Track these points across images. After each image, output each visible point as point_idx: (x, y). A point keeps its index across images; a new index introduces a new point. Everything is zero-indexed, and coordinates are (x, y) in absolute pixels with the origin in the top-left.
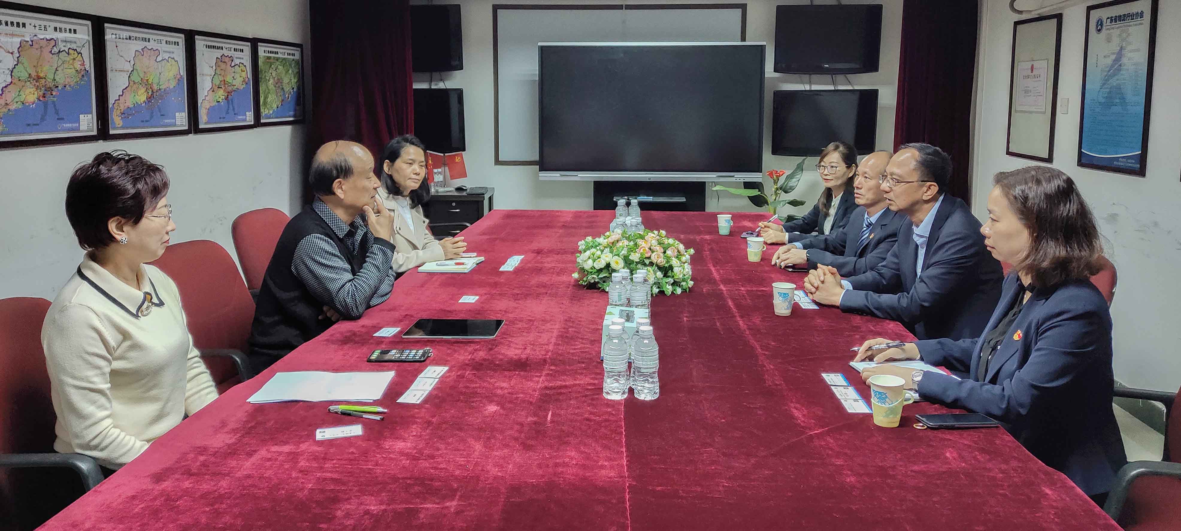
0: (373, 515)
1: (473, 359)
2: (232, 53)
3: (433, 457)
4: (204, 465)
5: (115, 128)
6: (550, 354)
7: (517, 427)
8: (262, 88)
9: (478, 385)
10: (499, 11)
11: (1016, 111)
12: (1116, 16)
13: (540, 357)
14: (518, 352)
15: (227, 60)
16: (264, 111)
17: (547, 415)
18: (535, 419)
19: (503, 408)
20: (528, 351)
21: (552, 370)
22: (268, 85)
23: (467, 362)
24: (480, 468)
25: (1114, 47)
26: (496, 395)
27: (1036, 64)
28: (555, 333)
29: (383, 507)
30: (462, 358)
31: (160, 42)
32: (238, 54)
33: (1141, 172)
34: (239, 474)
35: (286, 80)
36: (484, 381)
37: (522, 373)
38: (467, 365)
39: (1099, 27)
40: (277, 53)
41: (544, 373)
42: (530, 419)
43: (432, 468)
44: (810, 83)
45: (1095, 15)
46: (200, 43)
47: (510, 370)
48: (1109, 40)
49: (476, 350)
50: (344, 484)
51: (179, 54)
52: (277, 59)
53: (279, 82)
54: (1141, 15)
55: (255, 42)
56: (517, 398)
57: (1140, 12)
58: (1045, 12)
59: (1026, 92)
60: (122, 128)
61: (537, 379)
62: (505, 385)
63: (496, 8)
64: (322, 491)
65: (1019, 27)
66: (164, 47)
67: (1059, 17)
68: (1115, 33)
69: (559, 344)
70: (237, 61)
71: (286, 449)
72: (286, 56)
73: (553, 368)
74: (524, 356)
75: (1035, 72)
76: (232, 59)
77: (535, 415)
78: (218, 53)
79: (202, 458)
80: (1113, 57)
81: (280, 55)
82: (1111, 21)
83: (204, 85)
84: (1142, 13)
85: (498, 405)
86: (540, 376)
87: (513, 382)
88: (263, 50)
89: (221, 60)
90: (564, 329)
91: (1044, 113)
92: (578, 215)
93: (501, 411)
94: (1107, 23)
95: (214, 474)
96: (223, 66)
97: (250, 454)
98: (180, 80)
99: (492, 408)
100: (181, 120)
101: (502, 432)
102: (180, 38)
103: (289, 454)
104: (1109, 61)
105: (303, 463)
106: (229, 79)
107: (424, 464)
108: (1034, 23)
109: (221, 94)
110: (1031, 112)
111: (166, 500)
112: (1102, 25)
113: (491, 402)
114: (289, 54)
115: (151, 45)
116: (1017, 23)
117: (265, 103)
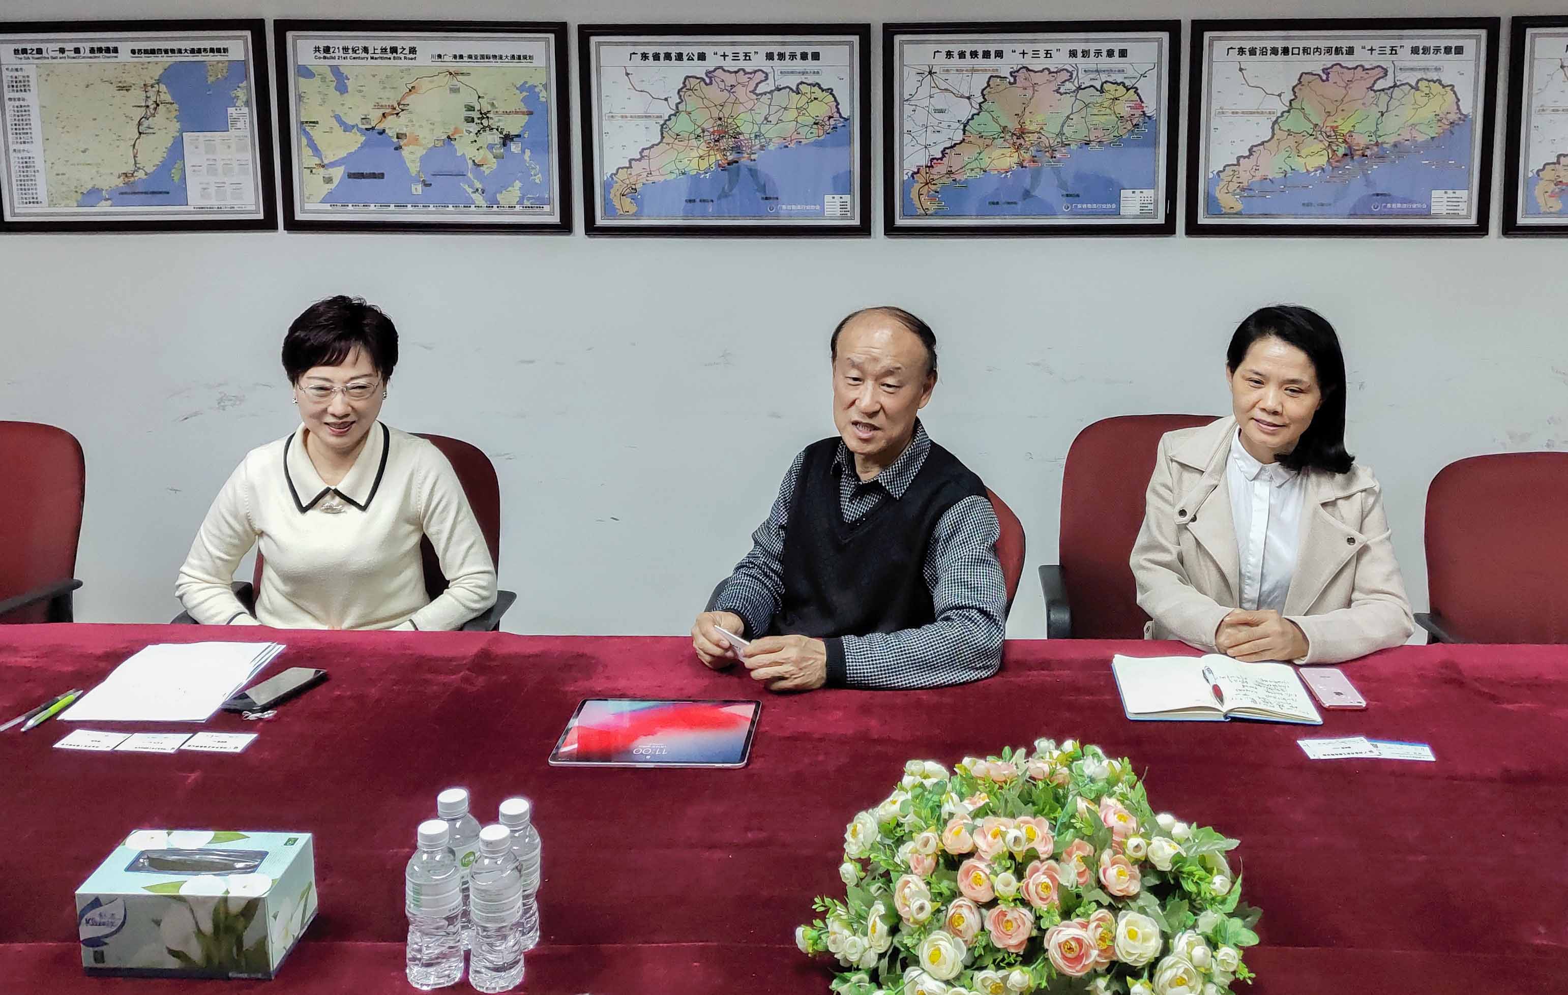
100: (1453, 204)
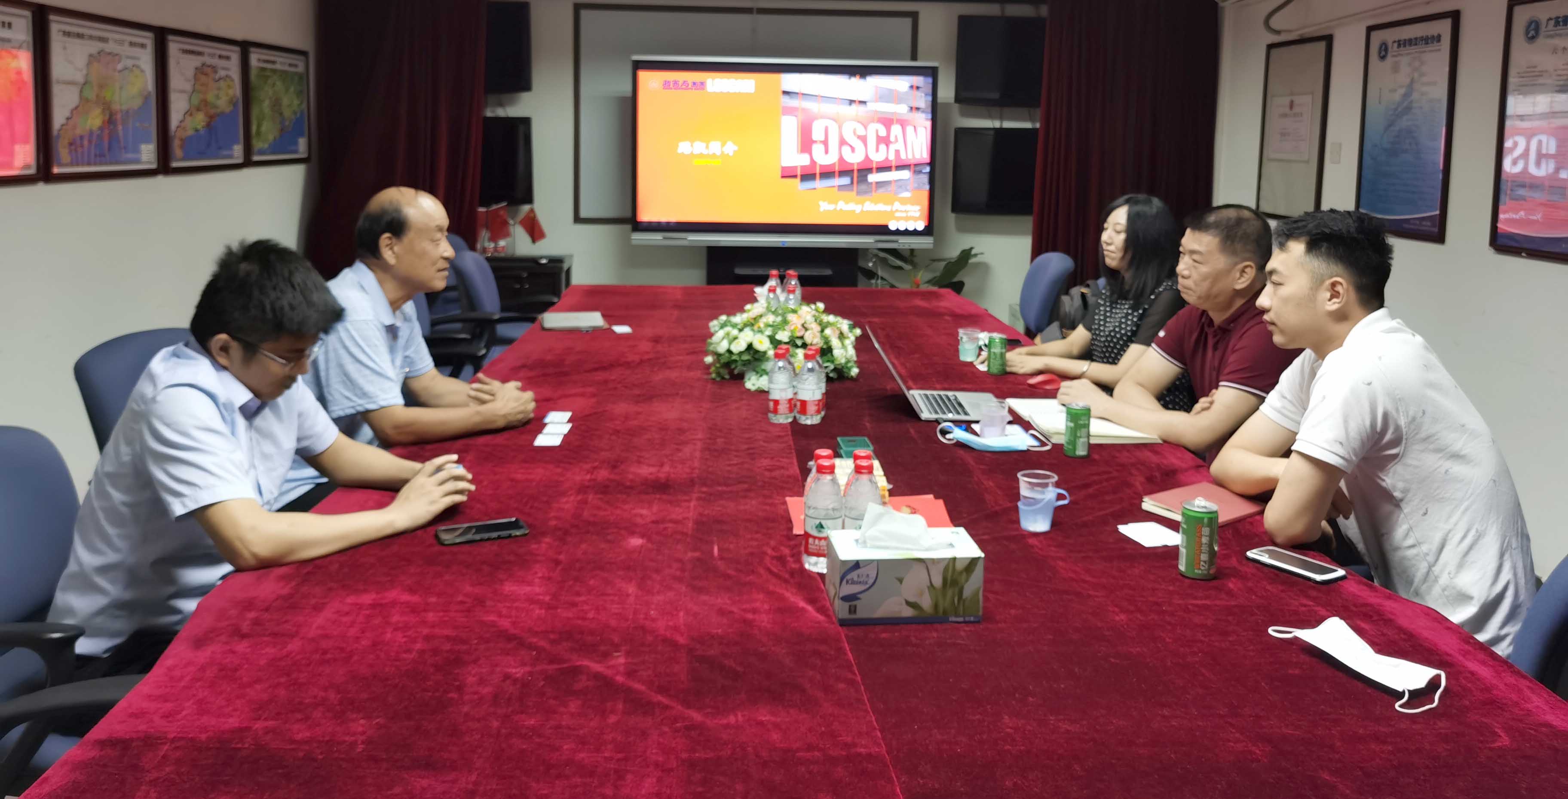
0: (515, 681)
1: (594, 480)
2: (215, 61)
3: (574, 605)
4: (256, 622)
5: (60, 165)
6: (697, 471)
7: (676, 565)
8: (255, 112)
9: (609, 513)
10: (584, 13)
11: (1270, 160)
12: (1405, 40)
13: (685, 476)
14: (652, 470)
15: (209, 70)
16: (257, 144)
17: (712, 549)
18: (697, 554)
19: (649, 540)
20: (666, 468)
21: (704, 493)
22: (263, 106)
23: (587, 484)
24: (642, 616)
25: (1403, 78)
26: (636, 525)
27: (1298, 100)
28: (699, 445)
29: (528, 669)
30: (578, 478)
31: (121, 43)
32: (223, 63)
33: (1439, 237)
34: (312, 633)
35: (285, 101)
36: (617, 508)
37: (665, 497)
38: (588, 487)
39: (1383, 53)
40: (274, 62)
41: (695, 496)
42: (690, 554)
43: (578, 618)
44: (1002, 118)
45: (1377, 37)
46: (174, 46)
47: (647, 493)
48: (1396, 69)
49: (595, 468)
50: (464, 642)
51: (146, 60)
52: (274, 71)
53: (276, 104)
54: (1438, 38)
55: (245, 47)
56: (665, 529)
57: (1436, 35)
58: (1309, 31)
59: (1283, 134)
60: (72, 164)
61: (686, 504)
62: (644, 512)
63: (577, 8)
64: (435, 651)
65: (1274, 52)
66: (126, 50)
67: (1329, 40)
68: (1404, 61)
69: (707, 459)
70: (222, 73)
71: (367, 599)
72: (287, 68)
73: (704, 489)
74: (662, 475)
75: (1296, 109)
76: (214, 69)
77: (695, 549)
78: (196, 61)
79: (252, 615)
80: (1402, 91)
81: (278, 67)
82: (1399, 46)
83: (178, 106)
84: (1439, 36)
85: (642, 536)
86: (689, 501)
87: (655, 508)
88: (255, 58)
89: (201, 71)
90: (710, 439)
91: (1307, 162)
92: (688, 291)
93: (650, 545)
94: (1393, 49)
95: (275, 635)
96: (203, 78)
97: (318, 608)
98: (146, 98)
99: (636, 542)
100: (148, 154)
101: (657, 571)
102: (147, 39)
103: (373, 606)
104: (1397, 96)
105: (396, 618)
106: (210, 97)
107: (565, 613)
108: (1293, 47)
109: (200, 120)
110: (1289, 161)
111: (221, 670)
112: (1386, 50)
113: (632, 533)
114: (290, 65)
115: (110, 47)
116: (1271, 47)
117: (258, 133)
